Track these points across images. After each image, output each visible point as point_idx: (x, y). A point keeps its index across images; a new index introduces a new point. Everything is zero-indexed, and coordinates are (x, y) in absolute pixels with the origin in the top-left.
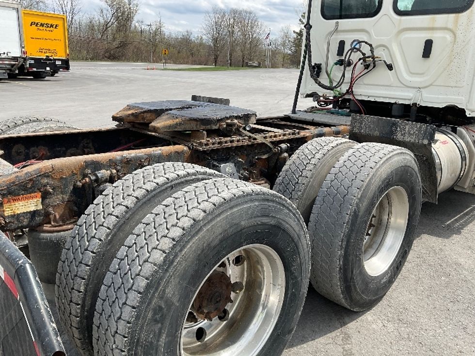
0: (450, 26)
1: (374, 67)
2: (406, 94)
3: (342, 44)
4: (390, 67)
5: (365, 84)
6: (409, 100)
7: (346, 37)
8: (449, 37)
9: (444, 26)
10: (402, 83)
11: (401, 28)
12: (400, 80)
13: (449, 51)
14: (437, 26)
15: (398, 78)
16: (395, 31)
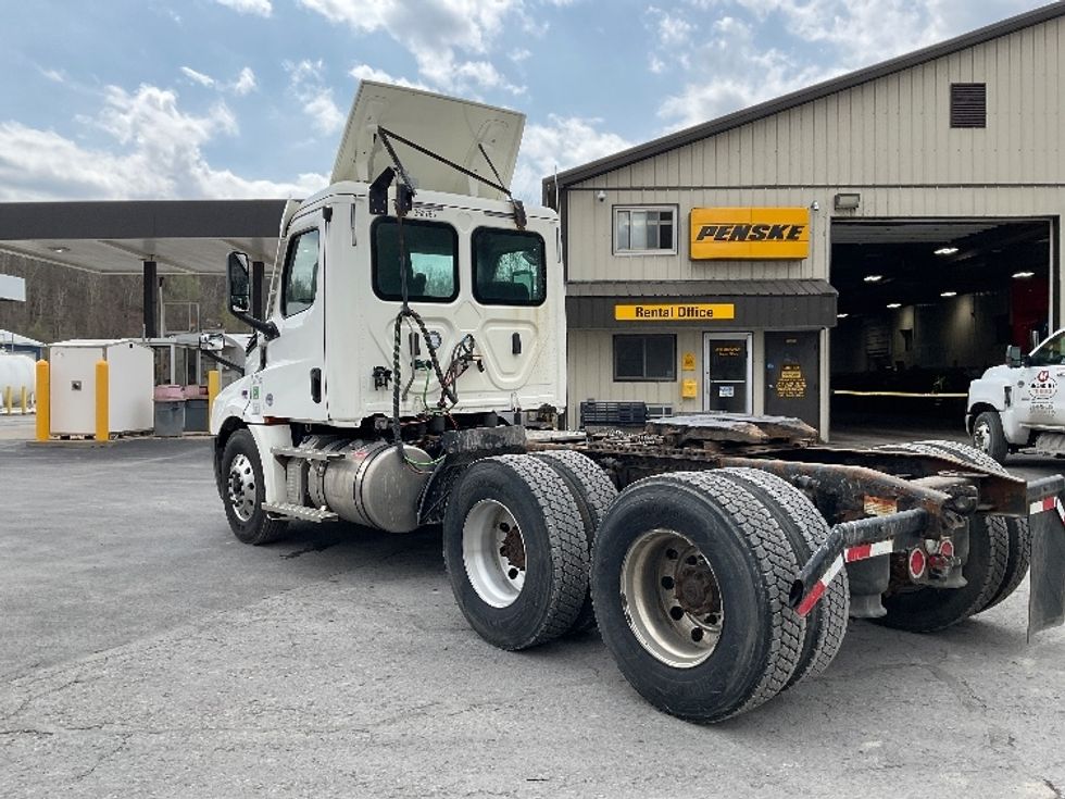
0: (531, 319)
2: (503, 399)
6: (506, 405)
8: (532, 331)
9: (527, 319)
10: (496, 386)
11: (487, 319)
12: (493, 383)
13: (535, 346)
14: (520, 318)
15: (491, 379)
16: (481, 322)
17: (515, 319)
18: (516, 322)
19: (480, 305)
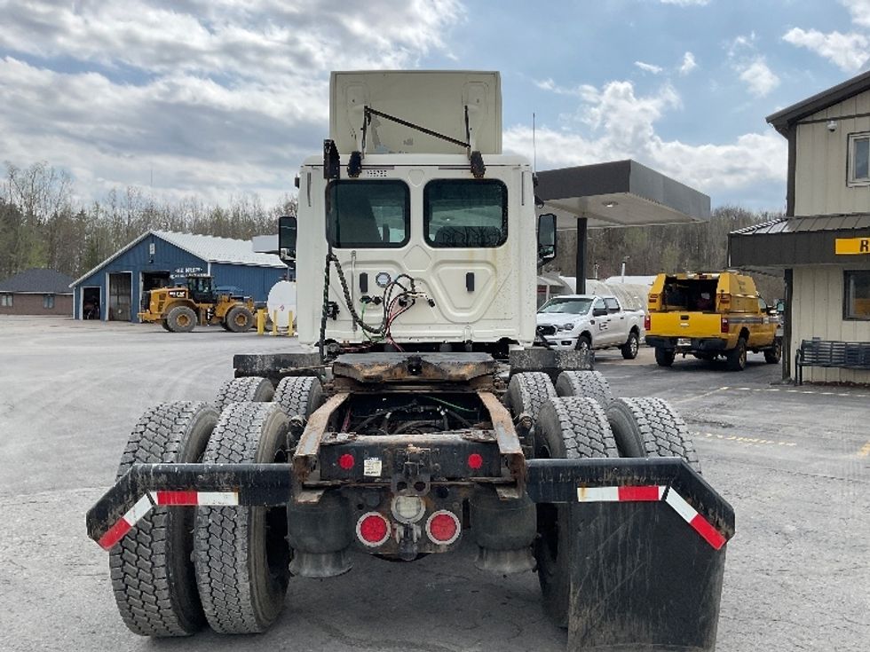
0: (489, 259)
1: (414, 303)
2: (455, 331)
3: (364, 278)
4: (432, 304)
5: (401, 324)
6: (459, 337)
7: (367, 269)
8: (489, 270)
9: (483, 259)
10: (447, 319)
11: (438, 260)
12: (444, 317)
13: (493, 284)
14: (476, 259)
15: (443, 314)
16: (431, 263)
17: (470, 259)
18: (471, 262)
19: (430, 248)
